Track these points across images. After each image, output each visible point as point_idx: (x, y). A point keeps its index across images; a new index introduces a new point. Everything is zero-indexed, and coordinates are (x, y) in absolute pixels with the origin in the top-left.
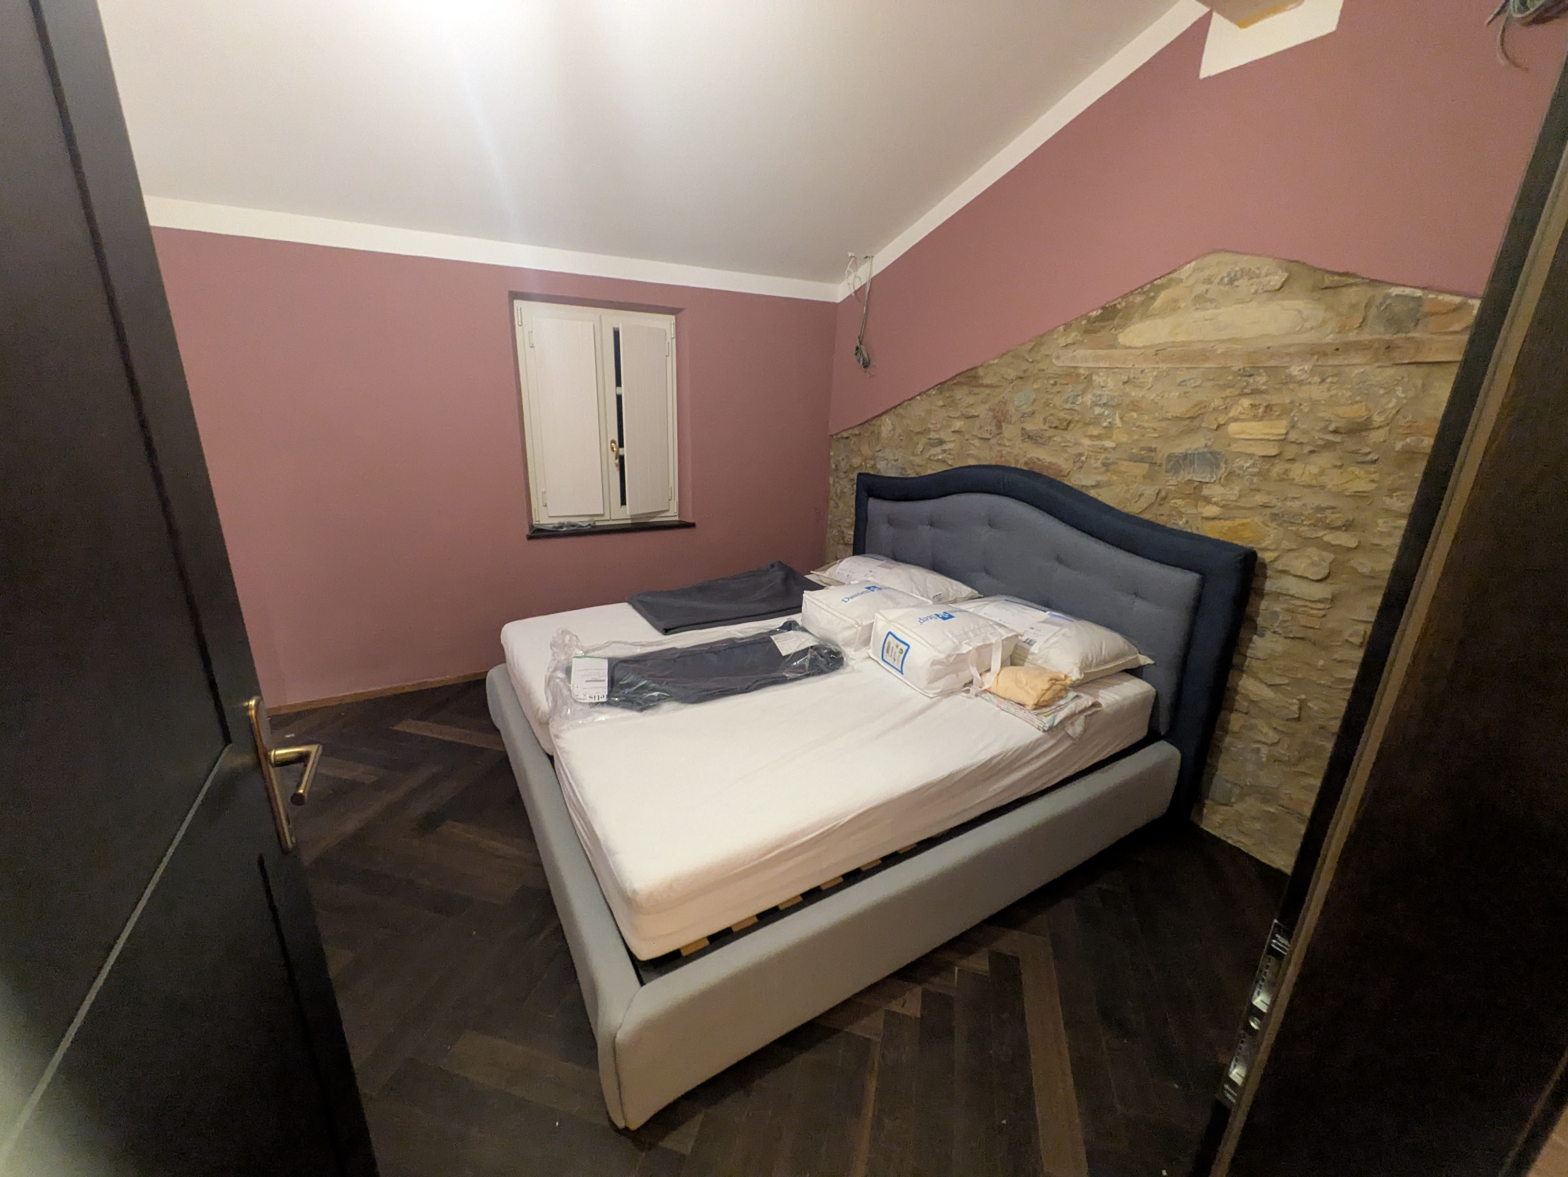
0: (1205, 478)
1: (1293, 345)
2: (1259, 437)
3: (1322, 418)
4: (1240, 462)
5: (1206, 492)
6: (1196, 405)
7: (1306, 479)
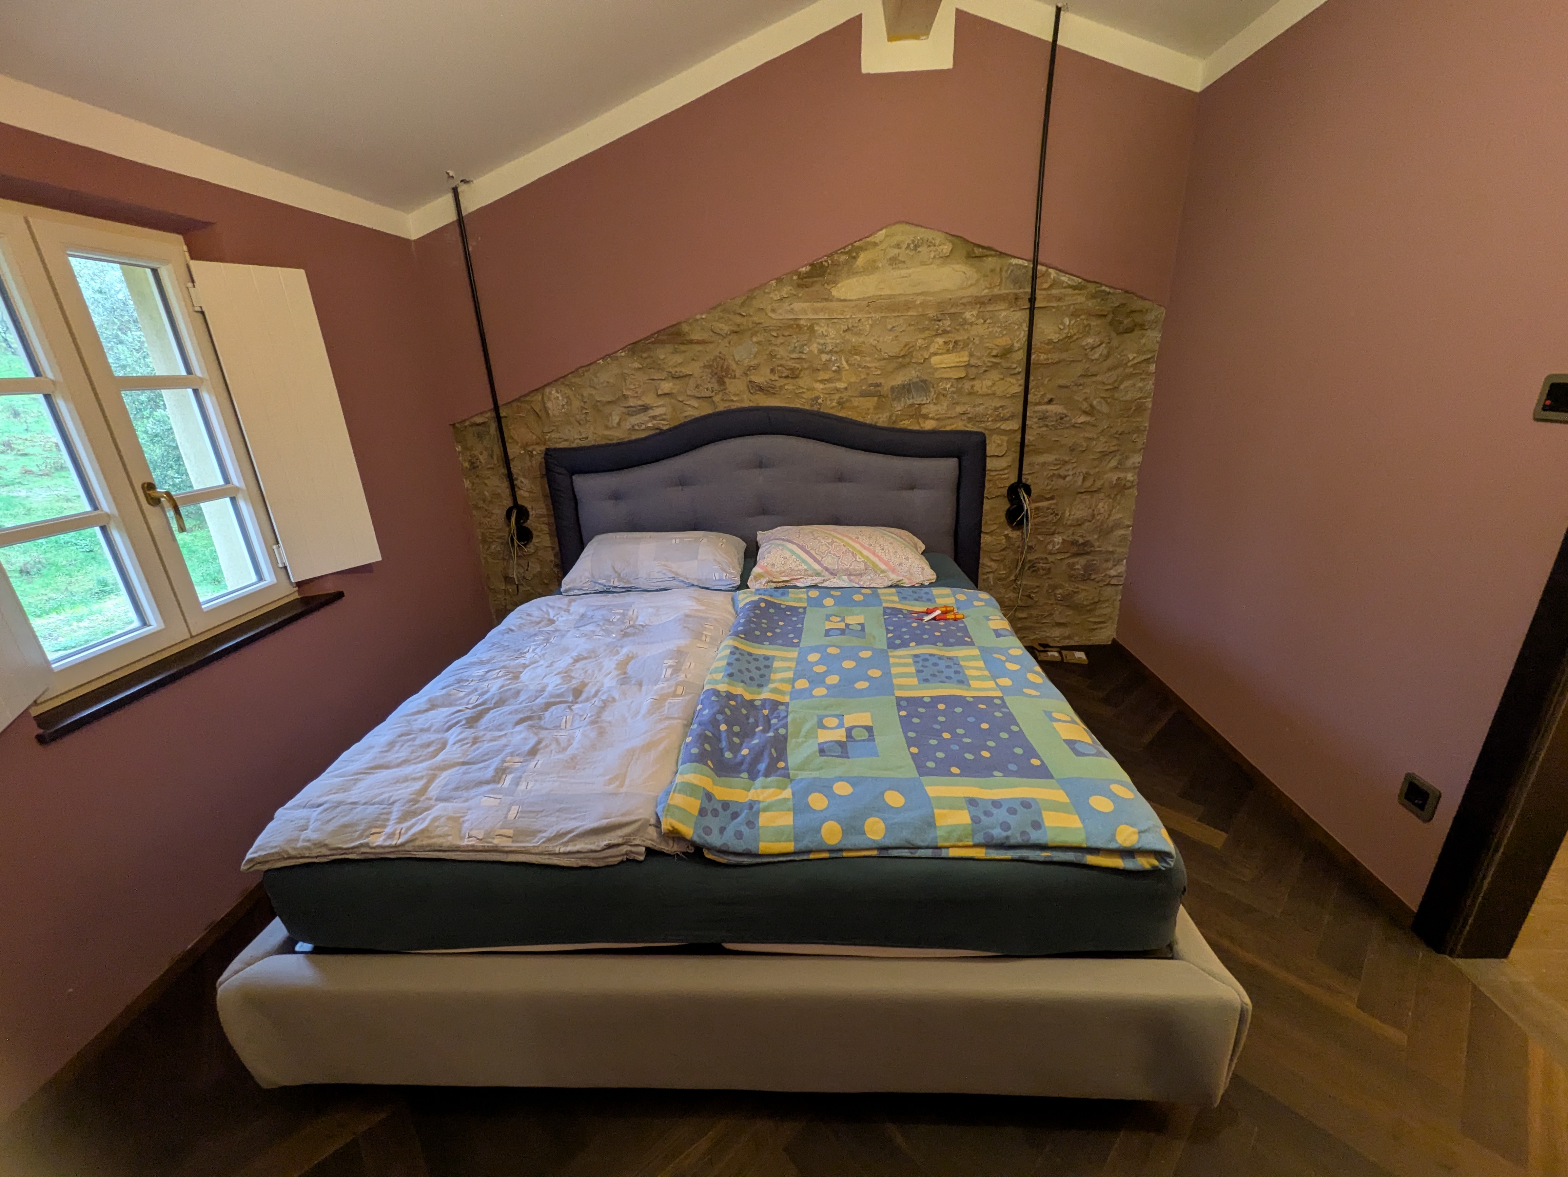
0: (922, 400)
1: (964, 297)
2: (954, 365)
3: (988, 348)
4: (942, 385)
5: (924, 411)
6: (905, 346)
7: (985, 390)
